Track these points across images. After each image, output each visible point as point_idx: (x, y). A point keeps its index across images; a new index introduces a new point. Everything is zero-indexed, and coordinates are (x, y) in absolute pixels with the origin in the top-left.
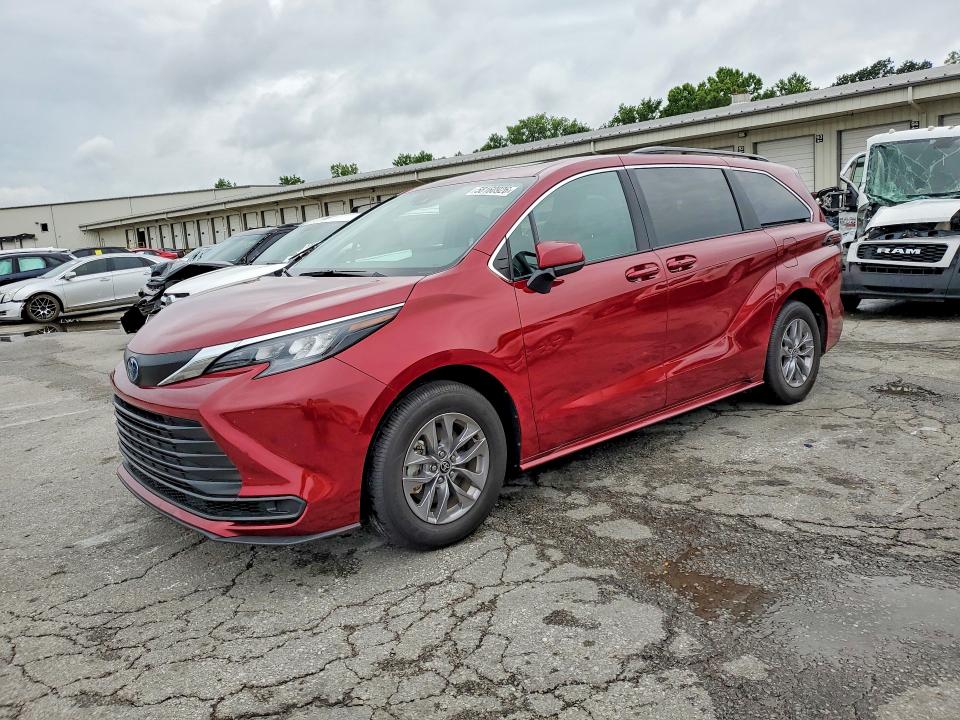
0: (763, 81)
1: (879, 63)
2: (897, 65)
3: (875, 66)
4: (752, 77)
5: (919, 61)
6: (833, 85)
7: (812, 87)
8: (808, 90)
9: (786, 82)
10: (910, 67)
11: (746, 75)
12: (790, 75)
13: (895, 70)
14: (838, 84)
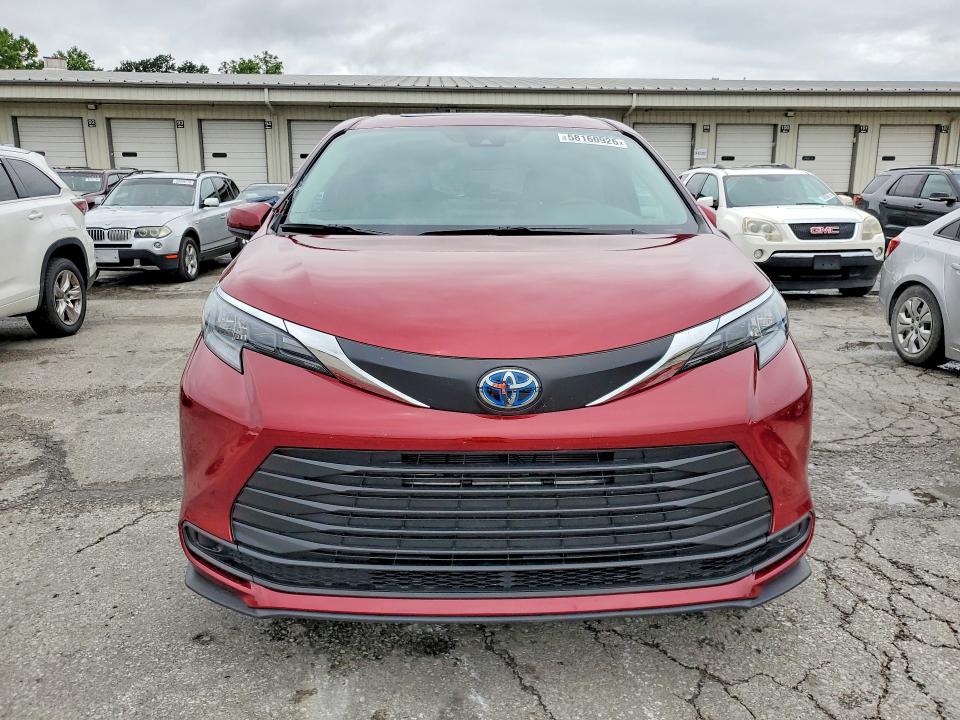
0: (38, 47)
1: (161, 56)
2: (179, 64)
3: (157, 59)
4: (24, 40)
5: (198, 64)
6: (117, 70)
7: (96, 67)
8: (92, 69)
9: (66, 55)
10: (189, 68)
11: (17, 37)
12: (69, 49)
13: (176, 67)
14: (123, 70)
